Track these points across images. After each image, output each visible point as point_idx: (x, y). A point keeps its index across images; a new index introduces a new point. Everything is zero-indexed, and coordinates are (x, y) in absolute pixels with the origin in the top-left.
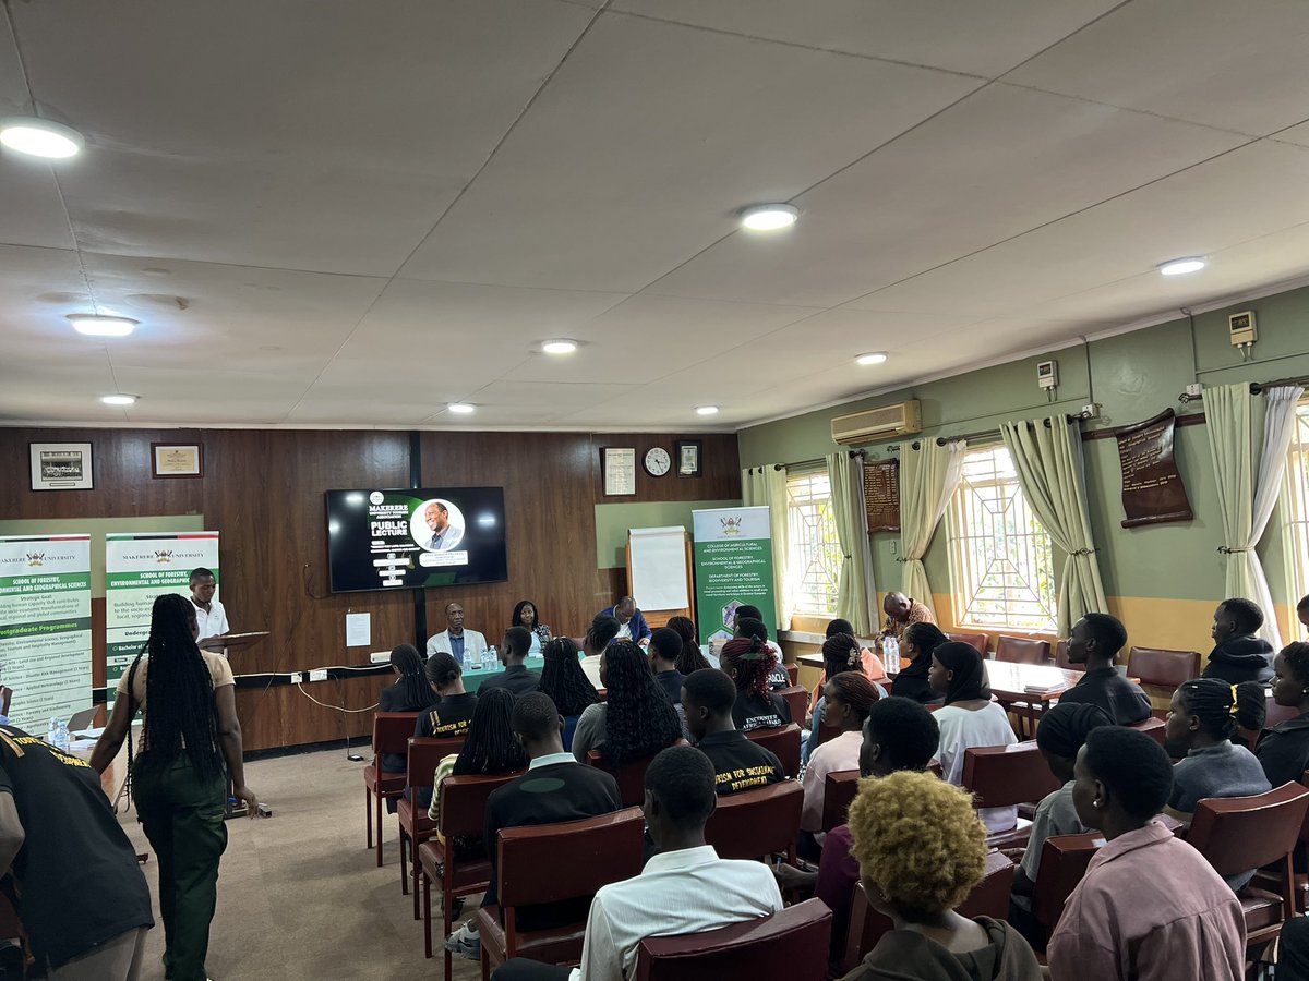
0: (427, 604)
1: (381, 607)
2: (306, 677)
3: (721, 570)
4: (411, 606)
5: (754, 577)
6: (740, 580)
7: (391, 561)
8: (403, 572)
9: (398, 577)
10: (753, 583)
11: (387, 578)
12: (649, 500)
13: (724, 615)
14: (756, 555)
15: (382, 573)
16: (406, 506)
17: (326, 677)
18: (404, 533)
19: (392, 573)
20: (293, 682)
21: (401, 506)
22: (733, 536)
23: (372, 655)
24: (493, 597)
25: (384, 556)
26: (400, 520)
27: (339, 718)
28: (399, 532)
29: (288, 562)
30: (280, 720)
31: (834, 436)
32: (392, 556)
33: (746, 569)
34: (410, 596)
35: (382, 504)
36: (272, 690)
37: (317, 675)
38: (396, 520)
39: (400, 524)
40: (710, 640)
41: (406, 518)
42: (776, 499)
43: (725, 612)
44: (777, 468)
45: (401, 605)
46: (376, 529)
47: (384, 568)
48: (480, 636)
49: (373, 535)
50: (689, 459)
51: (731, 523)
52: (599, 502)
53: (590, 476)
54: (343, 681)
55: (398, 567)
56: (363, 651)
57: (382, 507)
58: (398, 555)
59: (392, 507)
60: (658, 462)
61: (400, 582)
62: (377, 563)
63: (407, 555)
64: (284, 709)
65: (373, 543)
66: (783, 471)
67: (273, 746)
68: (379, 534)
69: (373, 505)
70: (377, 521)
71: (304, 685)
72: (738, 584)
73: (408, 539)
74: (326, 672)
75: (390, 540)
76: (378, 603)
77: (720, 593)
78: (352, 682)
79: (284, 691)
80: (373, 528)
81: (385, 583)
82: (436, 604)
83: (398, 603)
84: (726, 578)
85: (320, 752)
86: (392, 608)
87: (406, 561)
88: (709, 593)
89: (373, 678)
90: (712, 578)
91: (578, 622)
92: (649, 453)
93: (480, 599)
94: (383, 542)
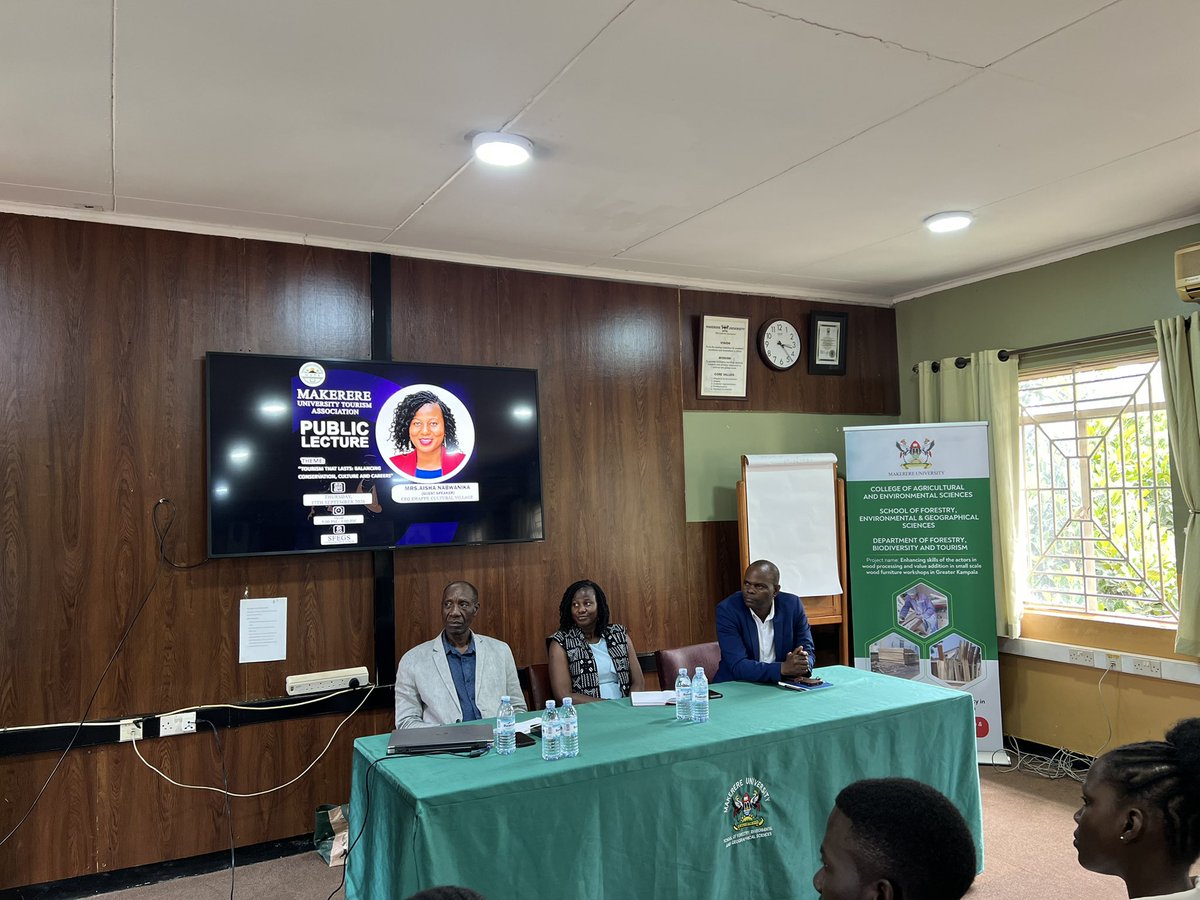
0: (399, 581)
1: (310, 586)
2: (151, 727)
3: (894, 530)
4: (367, 583)
5: (959, 544)
6: (930, 548)
7: (338, 498)
8: (359, 519)
9: (350, 528)
10: (954, 554)
11: (328, 529)
12: (767, 408)
13: (900, 607)
14: (961, 505)
15: (318, 521)
16: (367, 395)
17: (193, 728)
18: (363, 443)
19: (339, 520)
20: (123, 738)
21: (358, 394)
22: (917, 473)
23: (291, 680)
24: (515, 568)
25: (322, 487)
26: (357, 419)
27: (218, 809)
28: (353, 442)
29: (122, 492)
30: (92, 818)
31: (1182, 283)
32: (338, 486)
33: (943, 529)
34: (366, 564)
35: (323, 387)
36: (77, 756)
37: (177, 723)
38: (348, 420)
39: (356, 427)
40: (873, 648)
41: (370, 416)
42: (1002, 410)
43: (900, 603)
44: (1003, 357)
45: (348, 581)
46: (310, 433)
47: (324, 510)
48: (504, 649)
49: (304, 445)
50: (828, 343)
51: (915, 449)
52: (689, 408)
53: (677, 361)
54: (229, 732)
55: (351, 510)
56: (273, 673)
57: (323, 393)
58: (351, 487)
59: (341, 394)
60: (782, 345)
61: (353, 538)
62: (309, 500)
63: (367, 486)
64: (102, 794)
65: (304, 460)
66: (1014, 361)
67: (76, 873)
68: (314, 443)
69: (304, 387)
70: (312, 418)
71: (148, 745)
72: (927, 554)
73: (371, 455)
74: (193, 715)
75: (336, 456)
76: (304, 579)
77: (892, 570)
78: (246, 733)
79: (102, 757)
80: (303, 432)
81: (325, 540)
82: (413, 580)
83: (342, 578)
84: (904, 544)
85: (177, 880)
86: (331, 587)
87: (366, 499)
88: (874, 568)
89: (289, 724)
90: (879, 544)
91: (654, 614)
92: (769, 330)
93: (492, 571)
94: (323, 461)
